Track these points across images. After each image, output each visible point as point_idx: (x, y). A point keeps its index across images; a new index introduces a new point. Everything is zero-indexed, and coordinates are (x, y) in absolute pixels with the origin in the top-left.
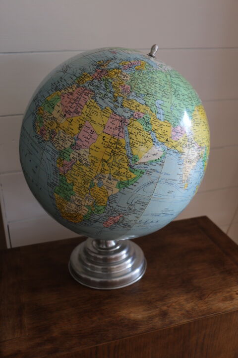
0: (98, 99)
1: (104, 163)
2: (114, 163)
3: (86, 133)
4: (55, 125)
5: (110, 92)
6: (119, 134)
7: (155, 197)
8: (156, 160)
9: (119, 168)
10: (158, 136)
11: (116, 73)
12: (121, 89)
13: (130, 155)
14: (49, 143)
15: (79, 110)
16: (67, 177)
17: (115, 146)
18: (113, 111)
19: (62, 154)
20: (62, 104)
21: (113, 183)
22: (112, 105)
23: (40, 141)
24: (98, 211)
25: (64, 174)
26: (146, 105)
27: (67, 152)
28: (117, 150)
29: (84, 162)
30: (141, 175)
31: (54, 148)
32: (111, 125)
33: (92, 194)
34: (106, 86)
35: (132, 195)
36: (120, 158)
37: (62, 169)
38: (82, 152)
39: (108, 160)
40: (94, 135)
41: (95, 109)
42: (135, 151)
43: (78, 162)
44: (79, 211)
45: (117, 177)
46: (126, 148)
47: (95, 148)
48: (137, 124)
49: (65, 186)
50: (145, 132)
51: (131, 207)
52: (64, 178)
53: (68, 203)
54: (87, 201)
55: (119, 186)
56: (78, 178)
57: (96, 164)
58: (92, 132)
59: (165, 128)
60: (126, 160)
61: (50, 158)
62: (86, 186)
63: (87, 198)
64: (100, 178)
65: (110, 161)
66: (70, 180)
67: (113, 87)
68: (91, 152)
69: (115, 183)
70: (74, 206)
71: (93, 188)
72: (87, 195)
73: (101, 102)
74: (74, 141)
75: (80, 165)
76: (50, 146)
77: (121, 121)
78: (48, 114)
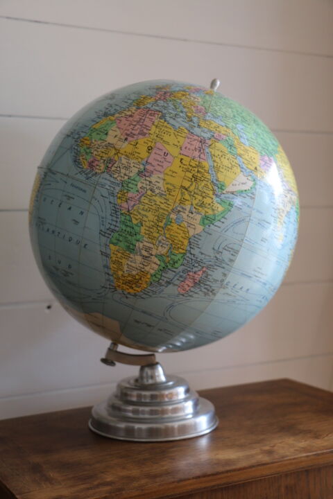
0: (168, 119)
1: (184, 190)
2: (196, 191)
3: (157, 156)
4: (113, 151)
5: (182, 112)
6: (199, 156)
7: (247, 242)
8: (246, 191)
9: (203, 197)
10: (246, 162)
11: (183, 95)
12: (194, 109)
13: (215, 182)
14: (106, 175)
15: (145, 131)
16: (132, 216)
17: (196, 170)
18: (189, 131)
19: (125, 185)
20: (119, 128)
21: (196, 218)
22: (187, 125)
23: (90, 175)
24: (175, 263)
25: (129, 211)
26: (227, 127)
27: (133, 182)
28: (199, 175)
29: (157, 191)
30: (230, 208)
31: (112, 179)
32: (189, 146)
33: (168, 236)
34: (175, 106)
35: (220, 236)
36: (203, 184)
37: (125, 205)
38: (153, 179)
39: (189, 187)
40: (169, 158)
41: (166, 129)
42: (221, 177)
43: (149, 192)
44: (146, 268)
45: (200, 209)
46: (210, 172)
47: (170, 173)
48: (219, 145)
49: (128, 229)
50: (229, 156)
51: (218, 256)
52: (128, 218)
53: (131, 256)
54: (160, 248)
55: (203, 223)
56: (149, 214)
57: (173, 193)
58: (166, 154)
59: (251, 154)
60: (210, 187)
61: (106, 195)
62: (160, 224)
63: (160, 242)
64: (179, 211)
65: (192, 188)
66: (137, 219)
67: (184, 107)
68: (167, 178)
69: (199, 217)
70: (139, 258)
71: (169, 227)
72: (160, 238)
73: (172, 121)
74: (142, 167)
75: (152, 196)
76: (106, 179)
77: (201, 142)
78: (99, 142)
